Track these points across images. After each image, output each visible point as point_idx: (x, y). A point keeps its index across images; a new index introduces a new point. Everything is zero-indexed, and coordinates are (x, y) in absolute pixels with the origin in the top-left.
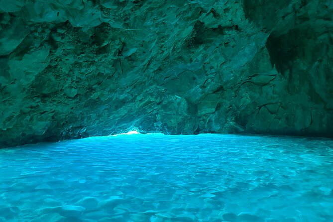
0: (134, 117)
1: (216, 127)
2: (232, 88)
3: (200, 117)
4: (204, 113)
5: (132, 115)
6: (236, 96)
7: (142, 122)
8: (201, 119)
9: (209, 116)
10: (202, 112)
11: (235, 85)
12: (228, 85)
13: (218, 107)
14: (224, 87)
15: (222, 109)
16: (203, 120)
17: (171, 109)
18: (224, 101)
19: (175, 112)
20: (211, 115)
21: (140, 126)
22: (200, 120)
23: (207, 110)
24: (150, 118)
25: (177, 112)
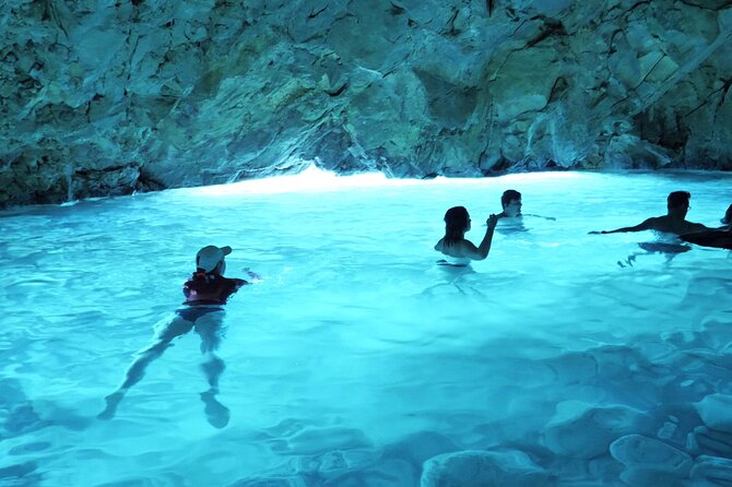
0: (269, 135)
1: (565, 154)
2: (593, 25)
3: (505, 124)
4: (514, 110)
5: (260, 131)
6: (612, 51)
7: (319, 146)
8: (510, 129)
9: (532, 120)
10: (508, 107)
11: (602, 15)
12: (579, 16)
13: (558, 90)
14: (567, 24)
15: (575, 95)
16: (516, 133)
17: (380, 107)
18: (575, 68)
19: (396, 116)
20: (540, 118)
21: (317, 158)
22: (508, 134)
23: (522, 102)
24: (336, 135)
25: (402, 115)
